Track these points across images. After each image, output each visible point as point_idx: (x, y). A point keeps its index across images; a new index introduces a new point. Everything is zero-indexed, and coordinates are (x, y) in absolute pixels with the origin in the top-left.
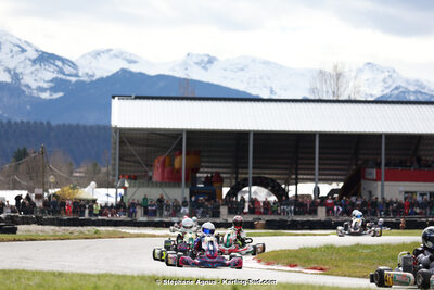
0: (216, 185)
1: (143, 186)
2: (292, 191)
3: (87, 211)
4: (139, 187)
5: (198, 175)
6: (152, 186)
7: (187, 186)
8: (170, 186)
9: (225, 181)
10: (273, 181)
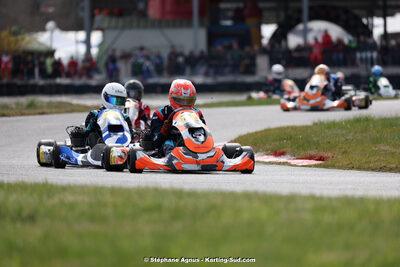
0: (250, 22)
1: (131, 27)
2: (378, 26)
3: (37, 71)
4: (123, 28)
5: (223, 6)
6: (146, 27)
7: (201, 24)
8: (174, 25)
9: (266, 14)
10: (346, 11)
